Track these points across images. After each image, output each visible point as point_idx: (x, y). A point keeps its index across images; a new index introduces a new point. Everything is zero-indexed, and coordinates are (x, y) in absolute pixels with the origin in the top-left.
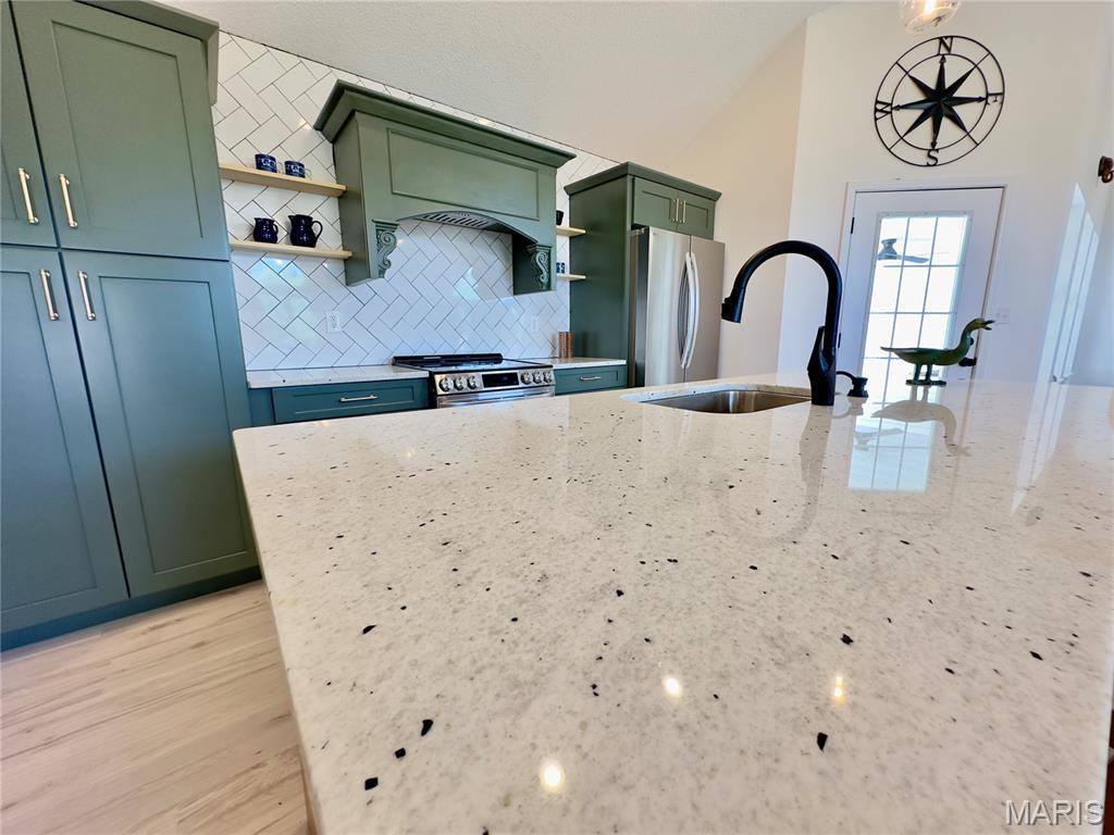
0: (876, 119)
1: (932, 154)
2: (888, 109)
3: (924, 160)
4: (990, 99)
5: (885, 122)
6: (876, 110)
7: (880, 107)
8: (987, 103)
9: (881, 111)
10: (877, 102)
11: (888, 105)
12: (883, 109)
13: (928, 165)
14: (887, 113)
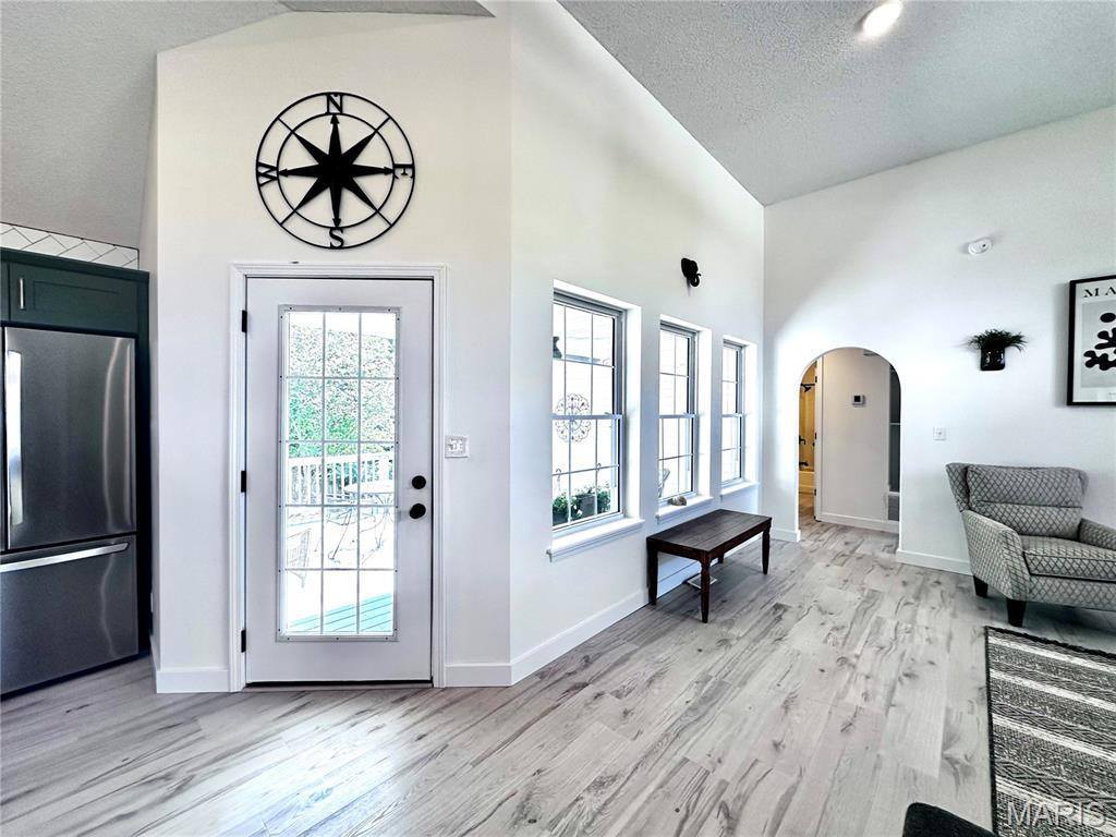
0: (260, 186)
1: (337, 233)
2: (274, 174)
3: (326, 240)
4: (399, 172)
5: (271, 191)
6: (258, 175)
7: (262, 170)
8: (395, 177)
9: (265, 175)
10: (259, 164)
11: (272, 168)
12: (268, 174)
13: (332, 247)
14: (273, 179)
